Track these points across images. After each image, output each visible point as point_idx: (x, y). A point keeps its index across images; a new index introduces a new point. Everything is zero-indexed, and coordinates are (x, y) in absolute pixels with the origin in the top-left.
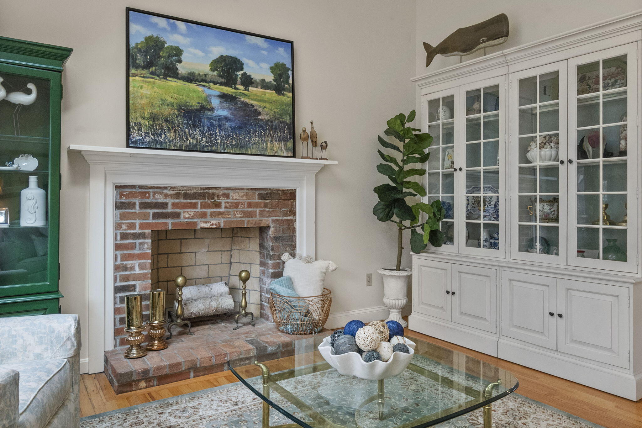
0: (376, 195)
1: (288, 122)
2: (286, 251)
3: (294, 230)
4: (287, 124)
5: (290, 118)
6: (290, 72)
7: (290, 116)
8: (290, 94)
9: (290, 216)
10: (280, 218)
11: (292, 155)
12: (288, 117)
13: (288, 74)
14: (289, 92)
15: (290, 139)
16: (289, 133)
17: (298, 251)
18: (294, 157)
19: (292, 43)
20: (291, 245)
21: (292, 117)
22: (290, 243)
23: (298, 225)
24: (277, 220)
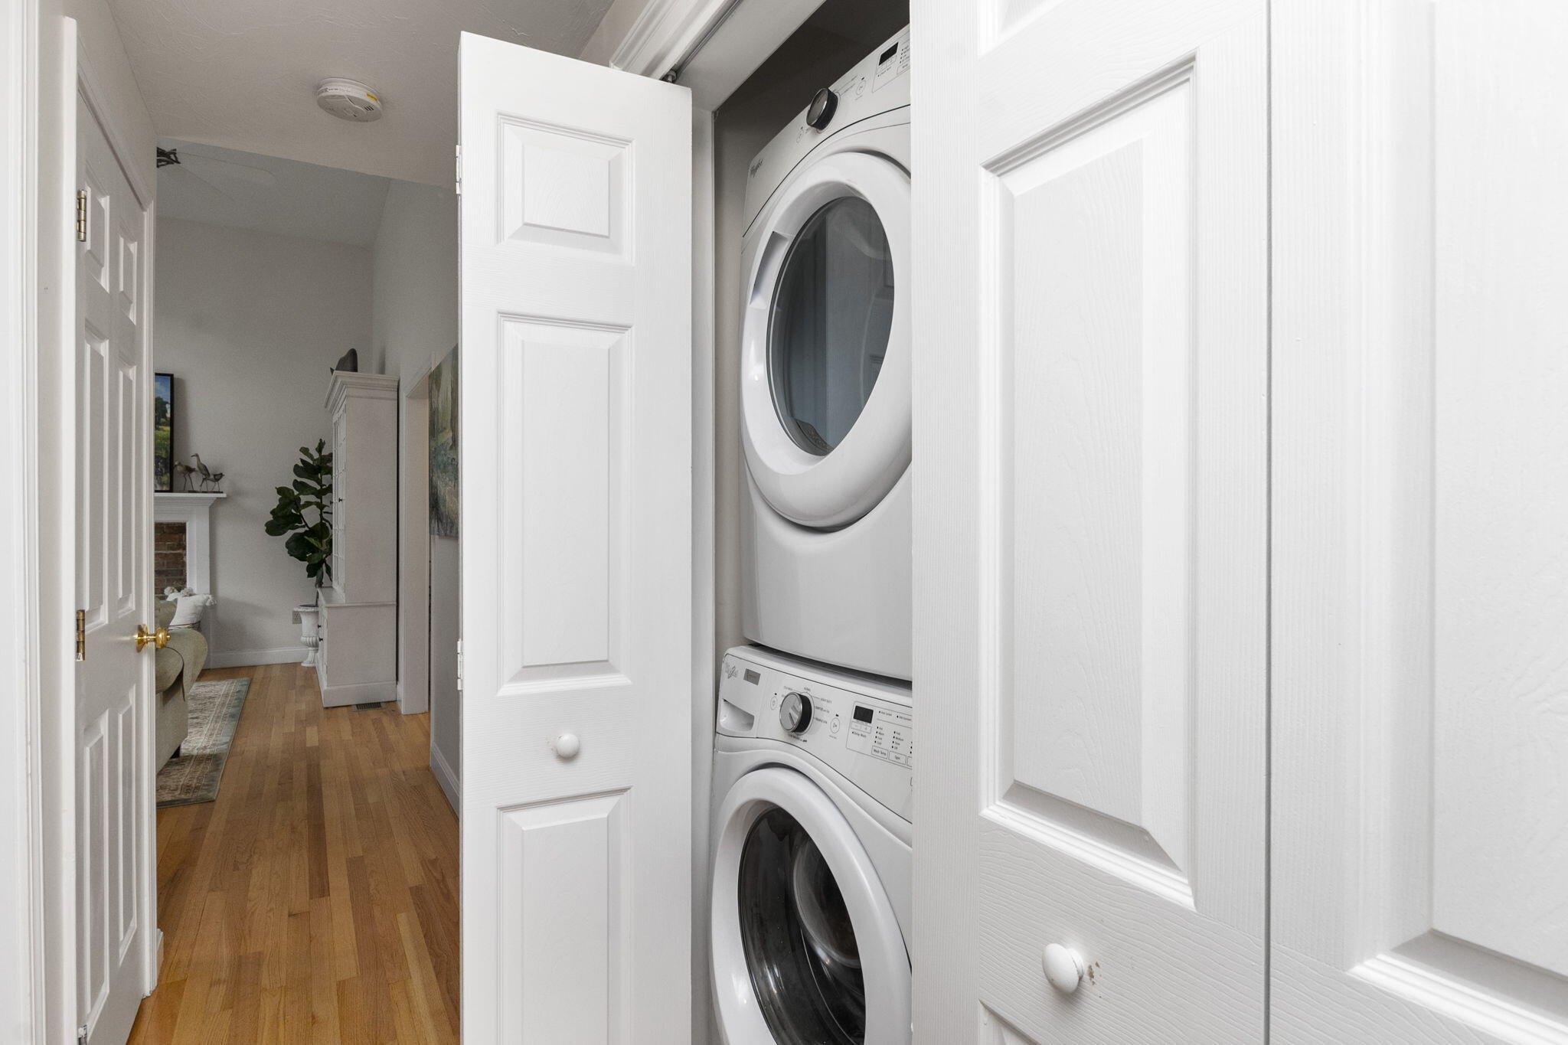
0: (265, 528)
1: (163, 456)
2: (172, 585)
3: (184, 564)
4: (162, 458)
5: (167, 452)
6: (168, 406)
7: (166, 449)
8: (168, 428)
9: (179, 549)
10: (165, 552)
11: (168, 489)
12: (164, 452)
13: (165, 407)
14: (166, 425)
15: (166, 473)
16: (166, 467)
17: (188, 585)
18: (171, 491)
19: (172, 376)
20: (180, 579)
21: (169, 451)
22: (179, 577)
23: (188, 559)
24: (161, 554)
